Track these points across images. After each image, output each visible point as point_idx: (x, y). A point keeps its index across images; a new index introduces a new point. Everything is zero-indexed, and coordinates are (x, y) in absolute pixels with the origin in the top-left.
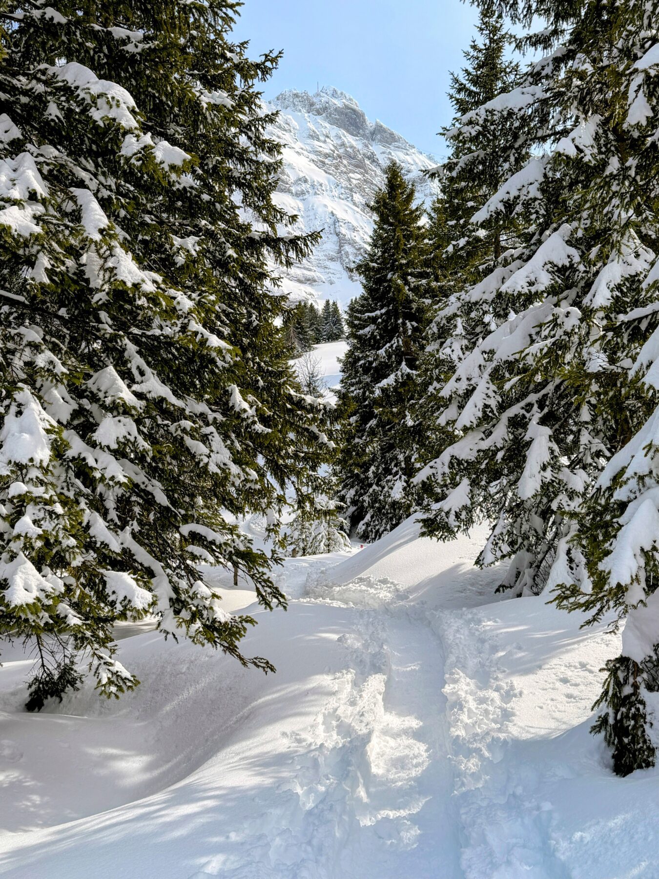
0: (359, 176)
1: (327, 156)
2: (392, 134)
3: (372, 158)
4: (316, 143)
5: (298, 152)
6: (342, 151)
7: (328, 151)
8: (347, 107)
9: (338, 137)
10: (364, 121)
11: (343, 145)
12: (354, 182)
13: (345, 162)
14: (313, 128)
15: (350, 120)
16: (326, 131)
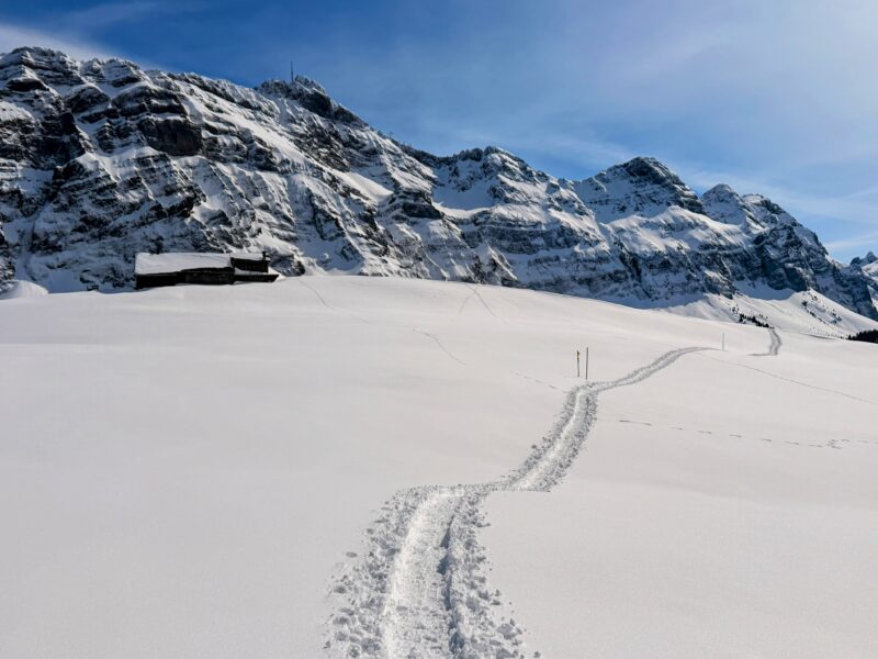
0: (326, 150)
1: (302, 136)
2: (351, 115)
3: (336, 135)
4: (294, 126)
5: (281, 135)
6: (313, 130)
7: (302, 132)
8: (316, 94)
9: (310, 119)
10: (330, 104)
11: (314, 126)
12: (323, 155)
13: (316, 140)
14: (291, 113)
15: (319, 104)
16: (301, 115)
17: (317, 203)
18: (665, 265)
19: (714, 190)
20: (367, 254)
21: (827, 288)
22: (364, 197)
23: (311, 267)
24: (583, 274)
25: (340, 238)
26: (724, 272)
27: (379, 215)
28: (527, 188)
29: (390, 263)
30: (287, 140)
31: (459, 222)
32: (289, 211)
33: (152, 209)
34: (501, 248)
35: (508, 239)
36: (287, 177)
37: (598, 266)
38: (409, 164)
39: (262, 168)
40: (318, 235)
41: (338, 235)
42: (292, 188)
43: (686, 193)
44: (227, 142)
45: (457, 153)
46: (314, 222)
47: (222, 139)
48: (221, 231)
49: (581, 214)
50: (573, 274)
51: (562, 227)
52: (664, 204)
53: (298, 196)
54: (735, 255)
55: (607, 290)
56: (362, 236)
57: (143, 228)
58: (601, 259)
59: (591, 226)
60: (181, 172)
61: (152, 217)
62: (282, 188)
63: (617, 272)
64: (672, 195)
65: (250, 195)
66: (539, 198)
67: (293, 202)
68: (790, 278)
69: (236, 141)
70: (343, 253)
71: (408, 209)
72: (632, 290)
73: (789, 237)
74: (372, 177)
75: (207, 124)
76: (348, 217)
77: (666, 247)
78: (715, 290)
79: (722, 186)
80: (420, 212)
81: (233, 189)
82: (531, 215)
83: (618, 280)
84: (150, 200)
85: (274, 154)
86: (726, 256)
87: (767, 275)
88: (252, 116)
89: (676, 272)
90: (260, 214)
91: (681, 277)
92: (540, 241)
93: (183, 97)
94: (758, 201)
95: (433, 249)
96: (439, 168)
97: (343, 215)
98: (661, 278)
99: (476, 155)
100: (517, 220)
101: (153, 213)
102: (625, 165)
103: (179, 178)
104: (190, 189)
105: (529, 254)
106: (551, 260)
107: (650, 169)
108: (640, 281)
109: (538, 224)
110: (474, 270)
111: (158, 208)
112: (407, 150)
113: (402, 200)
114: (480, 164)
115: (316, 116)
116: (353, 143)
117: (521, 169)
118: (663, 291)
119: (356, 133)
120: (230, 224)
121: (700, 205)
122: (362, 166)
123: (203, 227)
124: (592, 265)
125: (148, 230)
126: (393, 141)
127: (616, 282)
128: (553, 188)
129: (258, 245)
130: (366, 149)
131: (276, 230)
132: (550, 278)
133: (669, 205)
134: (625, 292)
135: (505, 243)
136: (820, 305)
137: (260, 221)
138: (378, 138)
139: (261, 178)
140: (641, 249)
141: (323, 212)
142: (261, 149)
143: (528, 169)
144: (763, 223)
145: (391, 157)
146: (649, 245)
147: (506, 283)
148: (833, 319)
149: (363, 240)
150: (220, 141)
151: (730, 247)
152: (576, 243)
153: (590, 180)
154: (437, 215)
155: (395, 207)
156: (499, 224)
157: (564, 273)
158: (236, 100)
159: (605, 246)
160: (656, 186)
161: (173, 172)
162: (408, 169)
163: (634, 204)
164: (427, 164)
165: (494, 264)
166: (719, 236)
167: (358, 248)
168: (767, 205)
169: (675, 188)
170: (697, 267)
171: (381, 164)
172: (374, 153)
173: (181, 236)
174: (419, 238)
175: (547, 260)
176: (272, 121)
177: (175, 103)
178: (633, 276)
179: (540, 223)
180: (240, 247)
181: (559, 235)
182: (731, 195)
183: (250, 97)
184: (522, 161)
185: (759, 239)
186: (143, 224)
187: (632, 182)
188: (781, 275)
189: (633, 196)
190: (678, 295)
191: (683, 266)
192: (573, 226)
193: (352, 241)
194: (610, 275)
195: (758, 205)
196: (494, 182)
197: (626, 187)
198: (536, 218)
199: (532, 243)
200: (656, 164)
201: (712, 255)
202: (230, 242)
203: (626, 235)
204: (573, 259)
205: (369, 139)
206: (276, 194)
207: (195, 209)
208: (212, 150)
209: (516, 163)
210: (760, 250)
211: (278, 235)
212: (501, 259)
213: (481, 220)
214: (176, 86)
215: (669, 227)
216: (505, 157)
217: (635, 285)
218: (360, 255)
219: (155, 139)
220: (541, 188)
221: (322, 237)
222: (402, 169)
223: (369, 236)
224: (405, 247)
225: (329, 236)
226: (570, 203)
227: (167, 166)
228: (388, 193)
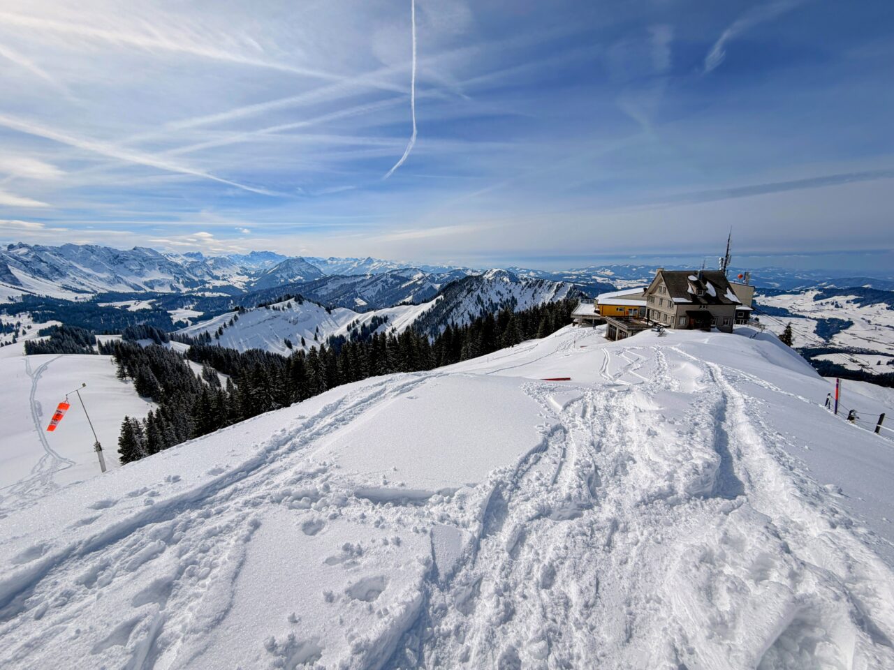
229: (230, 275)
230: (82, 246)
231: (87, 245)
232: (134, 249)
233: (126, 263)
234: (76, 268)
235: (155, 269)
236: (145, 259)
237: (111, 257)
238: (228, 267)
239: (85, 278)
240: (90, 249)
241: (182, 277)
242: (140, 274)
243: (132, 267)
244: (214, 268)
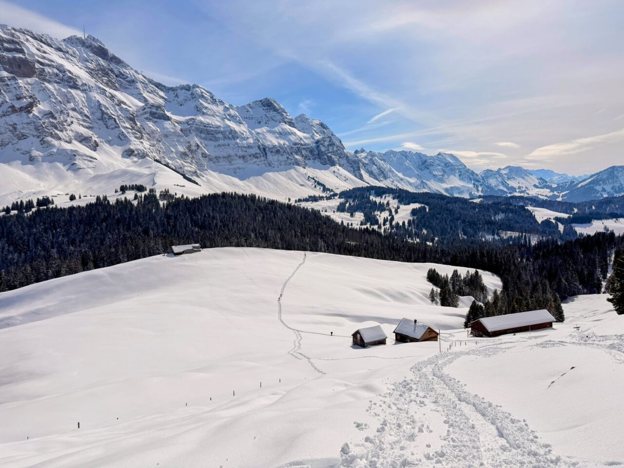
0: (107, 79)
1: (92, 70)
2: (120, 60)
3: (112, 71)
4: (88, 63)
5: (80, 68)
6: (99, 67)
7: (92, 68)
8: (100, 46)
9: (97, 61)
10: (107, 53)
11: (99, 65)
12: (104, 81)
13: (100, 72)
14: (86, 56)
15: (102, 52)
16: (91, 58)
17: (103, 109)
18: (278, 152)
19: (300, 117)
20: (132, 138)
21: (343, 165)
22: (128, 106)
23: (102, 144)
24: (241, 153)
25: (117, 129)
26: (302, 156)
27: (137, 116)
28: (213, 107)
29: (144, 144)
30: (84, 71)
31: (179, 123)
32: (88, 112)
33: (9, 107)
34: (201, 138)
35: (205, 134)
36: (86, 93)
37: (248, 150)
38: (152, 89)
39: (71, 87)
40: (105, 126)
41: (116, 127)
42: (89, 99)
43: (288, 117)
44: (50, 71)
45: (178, 86)
46: (102, 119)
47: (47, 69)
48: (51, 122)
49: (240, 123)
50: (236, 153)
51: (231, 129)
52: (278, 122)
53: (93, 104)
54: (308, 148)
55: (252, 162)
56: (129, 128)
57: (4, 118)
58: (249, 147)
59: (245, 130)
60: (25, 87)
61: (9, 112)
62: (83, 99)
63: (256, 154)
64: (282, 118)
65: (65, 102)
66: (219, 113)
67: (90, 107)
68: (329, 160)
69: (56, 71)
70: (119, 137)
71: (153, 114)
72: (263, 162)
73: (330, 141)
74: (132, 95)
75: (38, 60)
76: (121, 118)
77: (278, 143)
78: (298, 165)
79: (303, 115)
80: (159, 116)
81: (56, 98)
82: (216, 122)
83: (257, 158)
84: (7, 102)
85: (78, 80)
86: (304, 149)
87: (320, 158)
88: (64, 57)
89: (282, 155)
90: (71, 113)
91: (284, 158)
92: (220, 136)
93: (22, 43)
94: (318, 122)
95: (166, 136)
96: (168, 92)
97: (118, 116)
98: (276, 157)
99: (187, 88)
100: (209, 124)
101: (10, 110)
102: (261, 101)
103: (24, 91)
104: (31, 97)
105: (214, 141)
106: (226, 146)
107: (272, 104)
108: (267, 158)
109: (219, 127)
110: (187, 148)
111: (13, 107)
112: (151, 82)
113: (149, 109)
114: (190, 92)
115: (100, 59)
116: (120, 75)
117: (211, 98)
118: (277, 163)
119: (123, 70)
120: (55, 118)
121: (293, 123)
122: (126, 88)
123: (40, 119)
124: (245, 149)
125: (7, 119)
126: (143, 76)
127: (256, 158)
128: (226, 109)
129: (72, 131)
130: (128, 79)
131: (81, 122)
132: (225, 155)
133: (280, 122)
134: (260, 163)
135: (203, 135)
136: (340, 173)
137: (72, 117)
138: (135, 74)
139: (71, 92)
140: (267, 143)
141: (107, 114)
142: (70, 77)
143: (214, 98)
144: (320, 134)
145: (142, 85)
146: (271, 142)
147: (204, 155)
148: (344, 179)
149: (130, 131)
150: (46, 70)
151: (305, 144)
152: (238, 138)
153: (244, 106)
154: (168, 119)
155: (146, 113)
156: (200, 125)
157: (232, 153)
158: (53, 46)
159: (251, 141)
160: (275, 113)
161: (20, 87)
162: (151, 92)
163: (264, 120)
164: (162, 90)
165: (198, 146)
166: (301, 139)
167: (127, 135)
168: (322, 125)
169: (283, 115)
170: (291, 153)
171: (137, 88)
172: (133, 82)
173: (28, 123)
174: (159, 130)
175: (224, 145)
176: (75, 60)
177: (19, 47)
178: (263, 156)
179: (220, 126)
180: (62, 131)
181: (230, 134)
182: (307, 119)
183: (62, 45)
184: (211, 93)
185: (317, 142)
186: (4, 115)
187: (264, 109)
188: (325, 159)
189: (264, 116)
190: (283, 166)
191: (285, 152)
192: (236, 129)
193: (123, 130)
194: (253, 155)
195: (317, 124)
196: (197, 103)
197: (261, 111)
198: (218, 124)
199: (217, 136)
200: (275, 101)
201: (298, 148)
202: (56, 128)
203: (261, 136)
204: (236, 146)
205: (130, 74)
206: (80, 102)
207: (34, 109)
208: (42, 75)
209: (208, 94)
210: (318, 147)
211: (82, 125)
212: (201, 144)
213: (191, 122)
214: (17, 36)
215: (280, 133)
216: (203, 90)
217: (264, 160)
218: (128, 138)
219: (7, 67)
220: (220, 109)
221: (107, 127)
222: (148, 92)
223: (133, 128)
224: (151, 134)
225: (111, 127)
226: (235, 117)
227: (16, 83)
228: (141, 104)
229: (526, 188)
230: (400, 152)
231: (403, 151)
232: (438, 154)
233: (431, 168)
234: (393, 172)
235: (455, 176)
236: (447, 165)
237: (420, 163)
238: (523, 178)
239: (399, 182)
240: (405, 154)
241: (481, 185)
242: (441, 180)
243: (435, 173)
244: (509, 178)
